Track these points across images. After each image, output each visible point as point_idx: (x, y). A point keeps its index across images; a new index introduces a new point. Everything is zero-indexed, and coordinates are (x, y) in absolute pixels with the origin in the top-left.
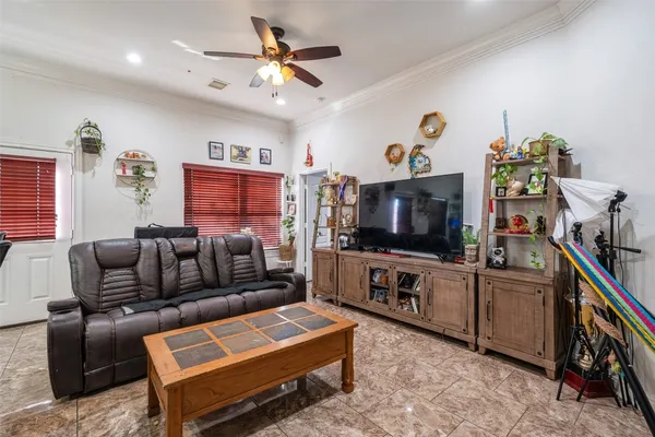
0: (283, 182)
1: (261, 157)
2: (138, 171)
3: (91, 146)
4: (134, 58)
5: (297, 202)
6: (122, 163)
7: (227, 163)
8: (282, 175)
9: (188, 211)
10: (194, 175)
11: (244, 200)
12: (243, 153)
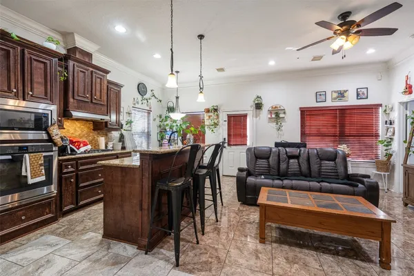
0: (381, 110)
1: (358, 95)
2: (277, 115)
3: (259, 106)
4: (272, 63)
5: (396, 125)
6: (270, 112)
7: (329, 103)
8: (381, 105)
9: (303, 134)
10: (306, 113)
11: (342, 125)
12: (341, 95)
